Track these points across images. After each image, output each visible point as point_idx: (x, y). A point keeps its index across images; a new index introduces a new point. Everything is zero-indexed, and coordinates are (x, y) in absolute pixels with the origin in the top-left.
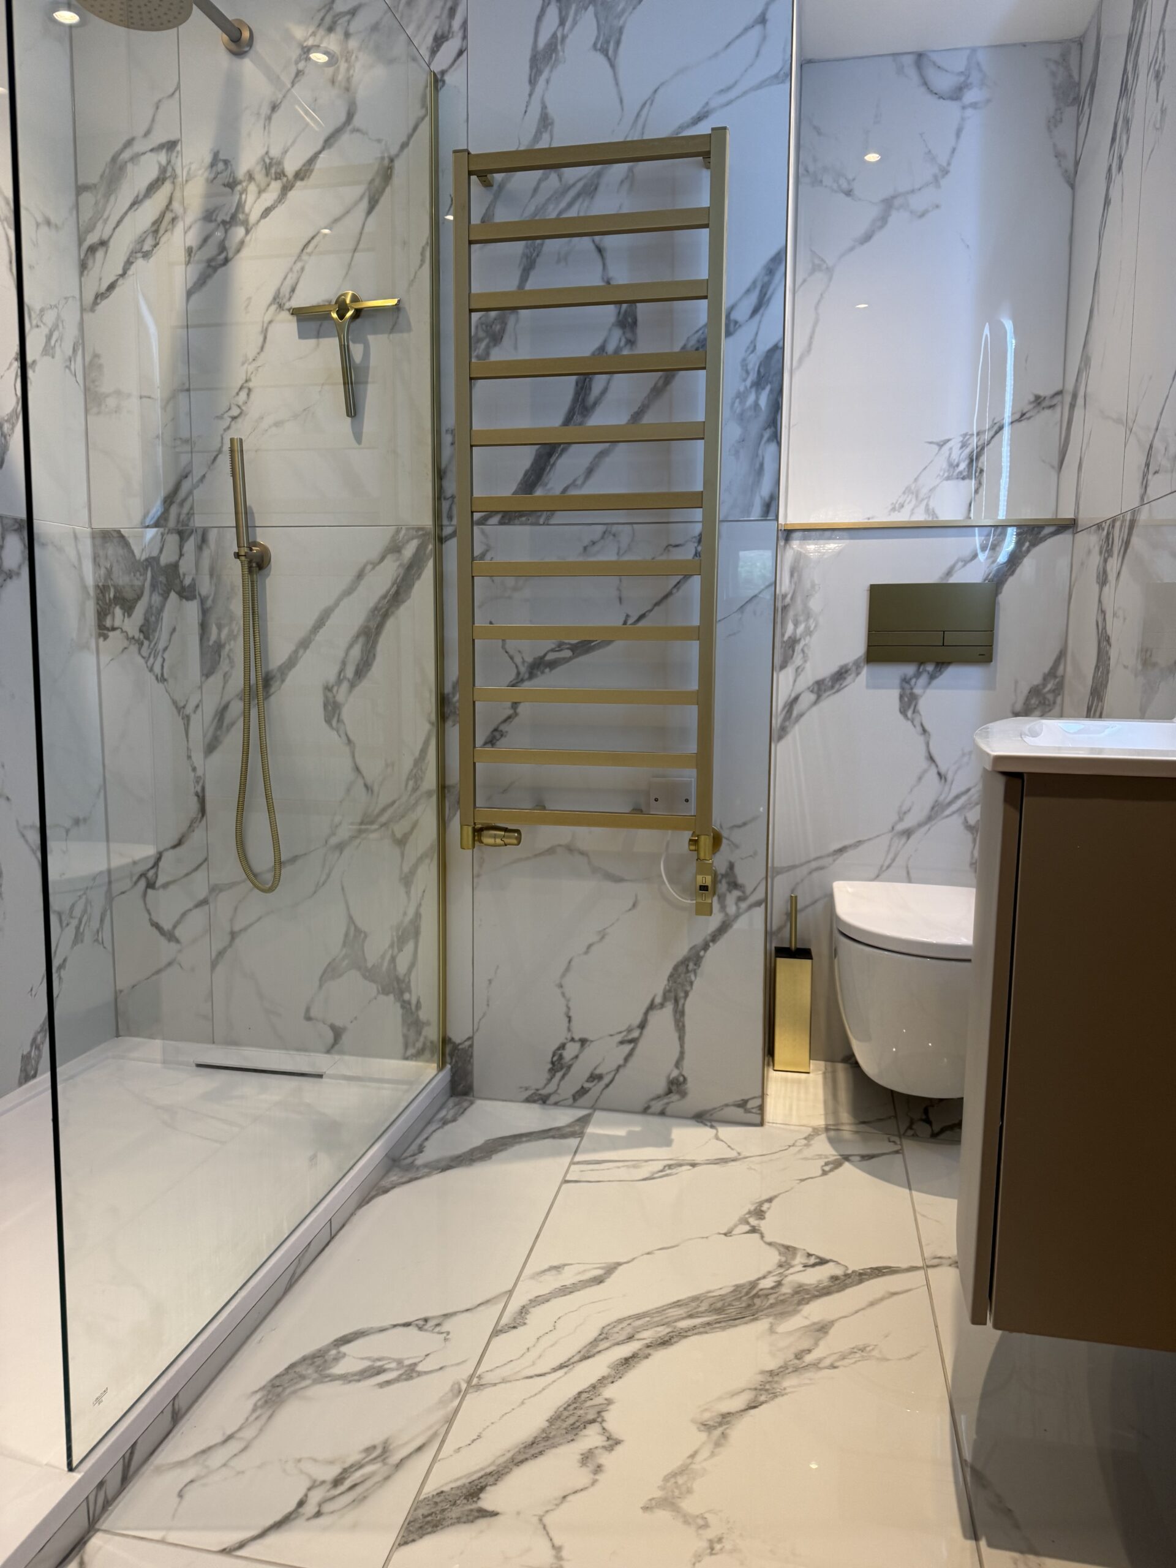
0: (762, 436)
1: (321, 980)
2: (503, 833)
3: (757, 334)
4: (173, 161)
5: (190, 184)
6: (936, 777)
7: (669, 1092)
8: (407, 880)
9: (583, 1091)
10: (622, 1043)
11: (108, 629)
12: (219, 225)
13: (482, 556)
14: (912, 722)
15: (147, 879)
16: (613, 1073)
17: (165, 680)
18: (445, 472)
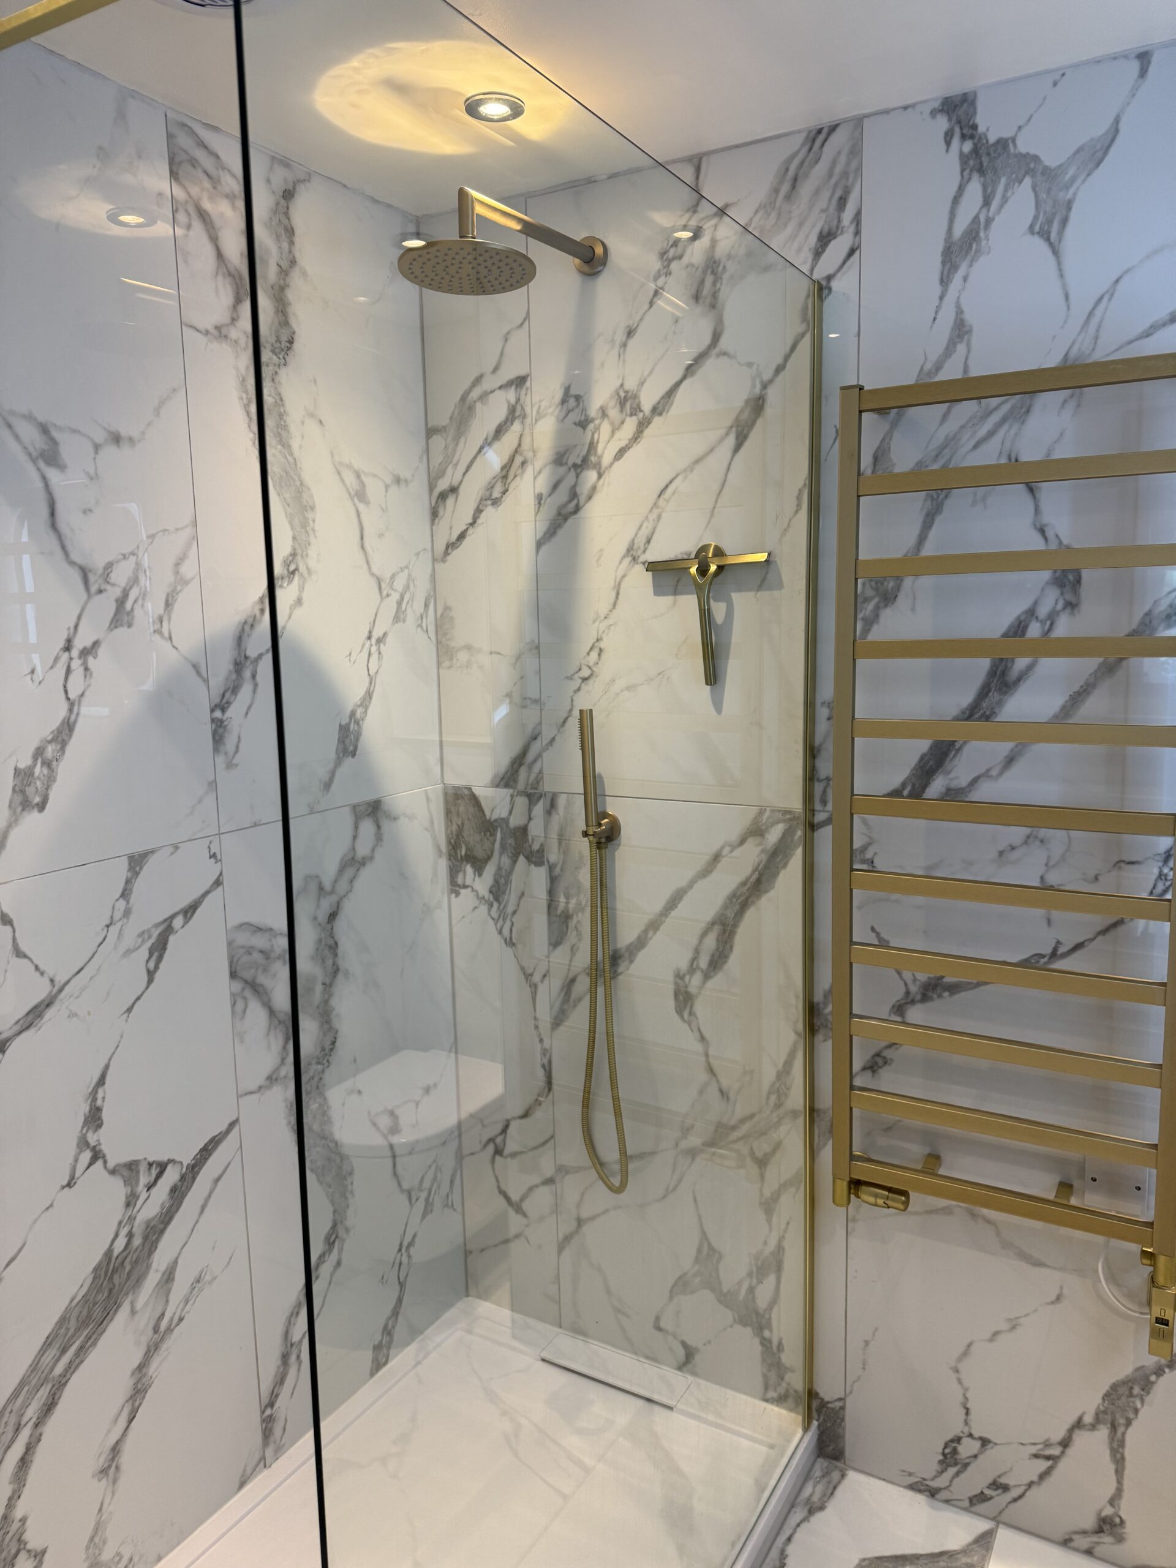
1: (671, 1291)
2: (886, 1193)
4: (521, 401)
5: (540, 423)
7: (1100, 1531)
8: (769, 1206)
9: (980, 1498)
11: (459, 886)
12: (570, 469)
13: (864, 849)
15: (495, 1144)
16: (1023, 1488)
17: (514, 944)
18: (819, 750)
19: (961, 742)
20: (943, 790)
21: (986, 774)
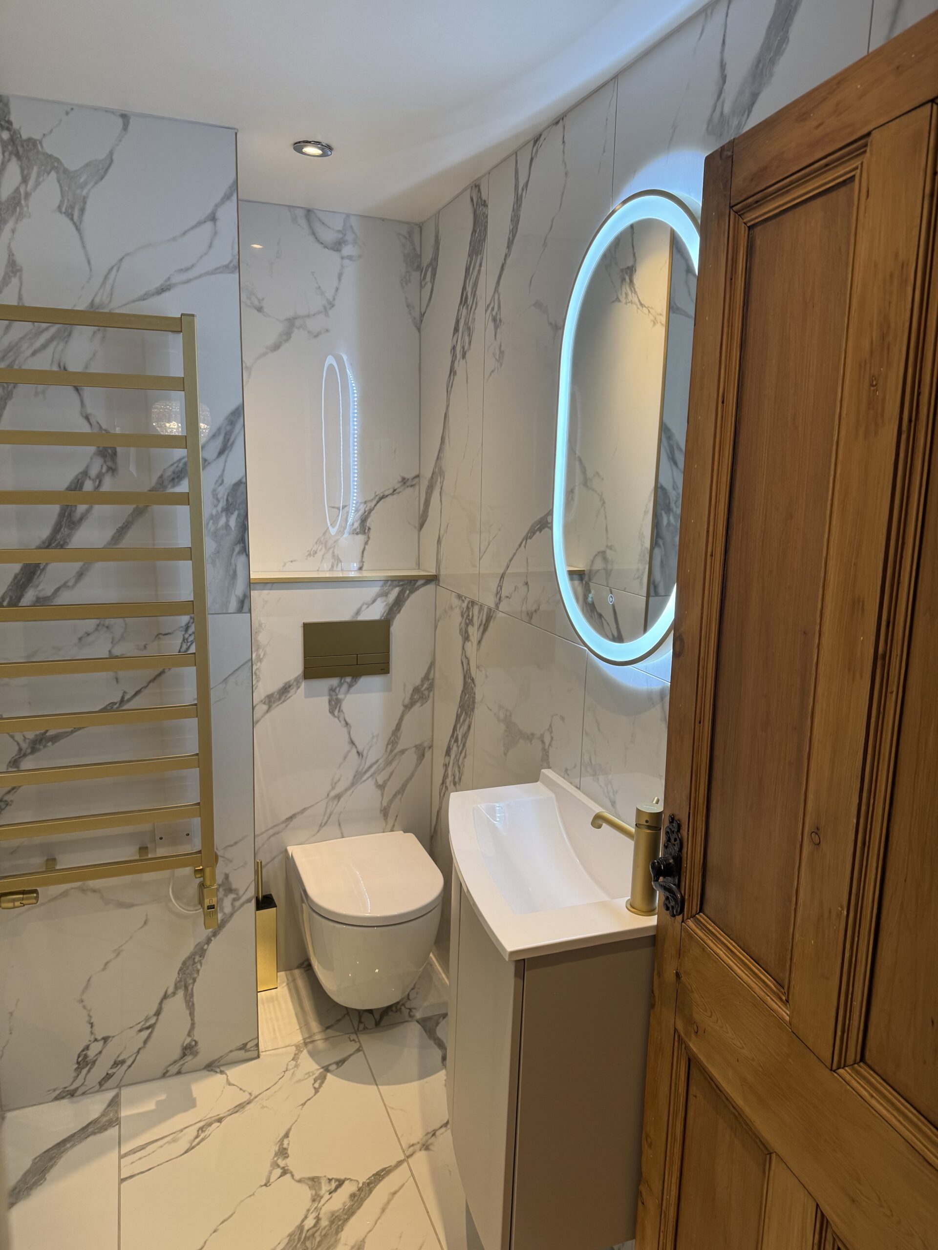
0: (233, 550)
2: (21, 896)
3: (224, 471)
6: (356, 755)
7: (184, 1055)
9: (108, 1077)
10: (141, 1031)
14: (339, 719)
16: (134, 1056)
19: (44, 564)
20: (34, 599)
21: (65, 586)
